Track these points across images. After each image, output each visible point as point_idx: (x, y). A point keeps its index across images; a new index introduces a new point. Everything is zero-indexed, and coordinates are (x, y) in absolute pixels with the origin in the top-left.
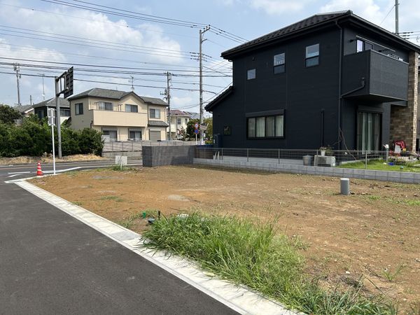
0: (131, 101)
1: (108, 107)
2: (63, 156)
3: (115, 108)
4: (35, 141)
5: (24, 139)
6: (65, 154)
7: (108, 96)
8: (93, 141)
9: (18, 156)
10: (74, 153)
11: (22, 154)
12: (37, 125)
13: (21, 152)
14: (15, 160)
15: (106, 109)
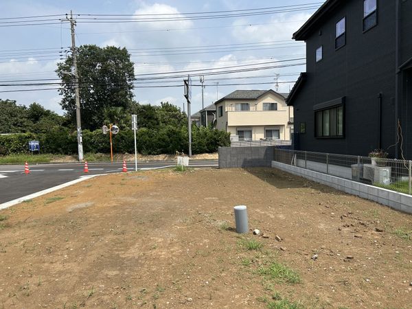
0: (269, 100)
1: (245, 107)
2: (193, 154)
3: (251, 108)
4: (171, 142)
5: (163, 140)
6: (194, 153)
7: (245, 97)
8: (218, 141)
9: (160, 154)
10: (202, 152)
11: (163, 153)
12: (174, 128)
13: (162, 151)
14: (155, 158)
15: (242, 110)
